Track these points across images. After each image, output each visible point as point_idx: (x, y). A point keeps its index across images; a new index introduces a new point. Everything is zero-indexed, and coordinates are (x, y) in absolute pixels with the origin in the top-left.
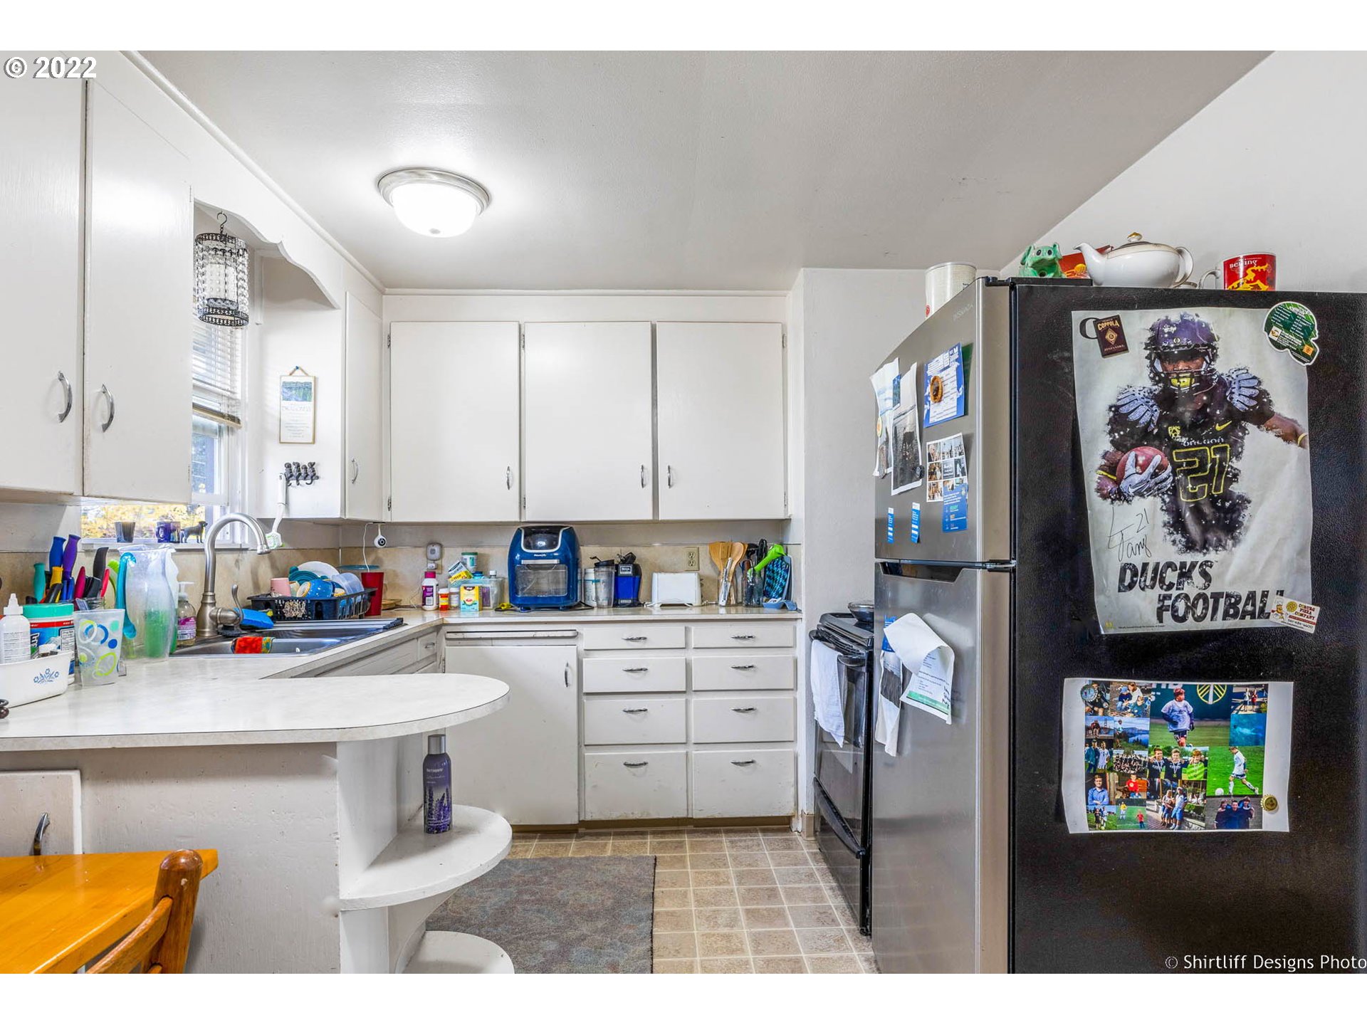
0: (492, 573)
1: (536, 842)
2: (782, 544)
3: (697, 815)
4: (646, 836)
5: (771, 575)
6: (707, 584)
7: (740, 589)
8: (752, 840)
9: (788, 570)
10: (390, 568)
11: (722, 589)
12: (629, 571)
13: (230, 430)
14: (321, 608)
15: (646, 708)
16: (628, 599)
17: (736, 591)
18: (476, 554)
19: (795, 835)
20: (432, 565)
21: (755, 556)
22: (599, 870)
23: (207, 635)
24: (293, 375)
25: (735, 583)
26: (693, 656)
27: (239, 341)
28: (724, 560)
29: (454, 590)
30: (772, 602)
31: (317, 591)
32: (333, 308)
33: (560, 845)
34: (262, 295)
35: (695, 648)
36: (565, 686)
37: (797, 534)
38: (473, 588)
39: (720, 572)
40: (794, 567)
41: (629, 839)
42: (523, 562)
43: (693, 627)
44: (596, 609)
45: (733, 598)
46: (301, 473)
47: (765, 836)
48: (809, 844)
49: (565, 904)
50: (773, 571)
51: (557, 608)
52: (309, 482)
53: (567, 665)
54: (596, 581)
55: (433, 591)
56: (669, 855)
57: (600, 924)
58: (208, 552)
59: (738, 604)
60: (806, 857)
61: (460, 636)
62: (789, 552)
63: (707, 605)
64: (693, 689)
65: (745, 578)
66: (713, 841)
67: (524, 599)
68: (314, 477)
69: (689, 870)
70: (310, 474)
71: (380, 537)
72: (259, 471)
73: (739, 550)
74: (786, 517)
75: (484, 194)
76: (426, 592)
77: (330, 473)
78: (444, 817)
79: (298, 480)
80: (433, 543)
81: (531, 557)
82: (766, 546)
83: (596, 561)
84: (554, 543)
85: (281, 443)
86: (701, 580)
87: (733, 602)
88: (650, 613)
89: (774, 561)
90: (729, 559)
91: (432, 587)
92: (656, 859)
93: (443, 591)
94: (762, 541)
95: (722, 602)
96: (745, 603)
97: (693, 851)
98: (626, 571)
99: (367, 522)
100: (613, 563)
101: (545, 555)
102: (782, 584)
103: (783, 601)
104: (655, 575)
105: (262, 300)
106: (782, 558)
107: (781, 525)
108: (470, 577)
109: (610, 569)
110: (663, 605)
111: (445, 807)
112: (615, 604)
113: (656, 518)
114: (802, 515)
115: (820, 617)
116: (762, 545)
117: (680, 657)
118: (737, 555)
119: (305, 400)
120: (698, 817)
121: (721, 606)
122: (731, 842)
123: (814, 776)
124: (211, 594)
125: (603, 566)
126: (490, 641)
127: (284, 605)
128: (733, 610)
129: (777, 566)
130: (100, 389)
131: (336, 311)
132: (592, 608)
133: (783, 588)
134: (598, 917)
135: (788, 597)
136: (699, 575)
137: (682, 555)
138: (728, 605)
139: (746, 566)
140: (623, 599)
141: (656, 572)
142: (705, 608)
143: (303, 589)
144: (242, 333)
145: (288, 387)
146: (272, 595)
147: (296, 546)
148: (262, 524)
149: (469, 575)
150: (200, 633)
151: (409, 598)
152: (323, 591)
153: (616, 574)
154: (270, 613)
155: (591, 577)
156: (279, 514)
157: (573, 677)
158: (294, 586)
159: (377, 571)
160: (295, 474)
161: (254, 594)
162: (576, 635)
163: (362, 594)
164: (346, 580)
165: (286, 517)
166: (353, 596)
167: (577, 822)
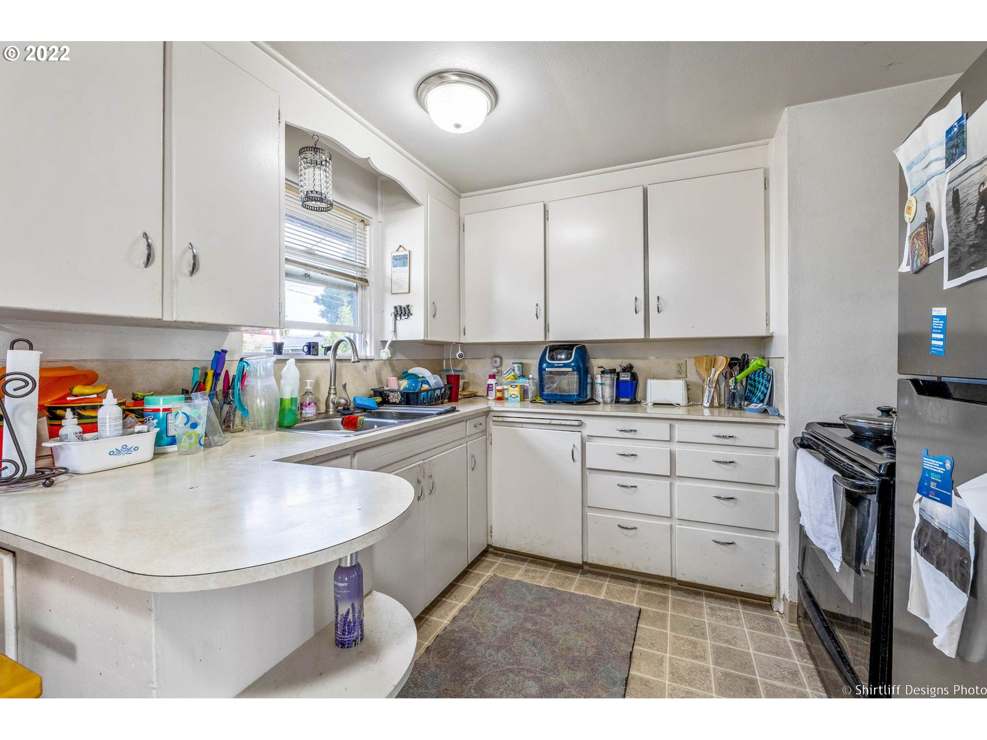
0: (531, 376)
1: (551, 571)
2: (764, 358)
3: (680, 577)
4: (636, 585)
5: (753, 383)
6: (693, 389)
7: (723, 393)
8: (732, 610)
9: (770, 379)
10: (471, 371)
11: (707, 394)
12: (628, 377)
13: (363, 287)
14: (409, 398)
15: (636, 485)
16: (627, 397)
17: (720, 395)
18: (522, 363)
19: (776, 615)
20: (494, 371)
21: (737, 368)
22: (590, 611)
23: (331, 413)
24: (399, 250)
25: (718, 388)
26: (677, 448)
27: (368, 233)
28: (708, 370)
29: (505, 387)
30: (753, 407)
31: (412, 386)
32: (419, 205)
33: (568, 578)
34: (382, 205)
35: (678, 442)
36: (572, 461)
37: (780, 349)
38: (516, 386)
39: (704, 380)
40: (776, 378)
41: (622, 585)
42: (547, 369)
43: (677, 425)
44: (602, 405)
45: (716, 401)
46: (402, 312)
47: (745, 609)
48: (791, 631)
49: (556, 643)
50: (755, 381)
51: (571, 403)
52: (406, 317)
53: (574, 446)
54: (602, 384)
55: (492, 388)
56: (653, 610)
57: (579, 675)
58: (332, 361)
59: (720, 406)
60: (788, 647)
61: (500, 419)
62: (770, 364)
63: (693, 405)
64: (677, 475)
65: (727, 385)
66: (694, 603)
67: (548, 395)
68: (409, 314)
69: (669, 632)
70: (407, 312)
71: (460, 352)
73: (722, 363)
74: (768, 335)
76: (489, 387)
77: (418, 312)
78: (349, 633)
79: (401, 317)
80: (496, 356)
81: (552, 366)
82: (748, 359)
83: (603, 369)
84: (569, 356)
85: (392, 294)
86: (688, 385)
87: (716, 403)
88: (645, 411)
89: (755, 372)
90: (713, 369)
91: (492, 385)
92: (640, 612)
93: (499, 388)
94: (744, 355)
95: (706, 404)
96: (727, 406)
97: (674, 611)
98: (625, 377)
99: (452, 343)
100: (615, 371)
101: (562, 365)
102: (763, 392)
103: (763, 407)
104: (649, 381)
105: (382, 208)
106: (764, 369)
107: (763, 342)
108: (517, 379)
109: (612, 376)
110: (654, 404)
111: (350, 622)
112: (617, 401)
113: (647, 337)
114: (785, 332)
115: (806, 425)
116: (744, 360)
117: (666, 448)
118: (720, 366)
119: (404, 266)
120: (680, 579)
121: (705, 407)
122: (712, 609)
123: (798, 571)
124: (334, 387)
125: (607, 373)
126: (521, 424)
127: (389, 394)
128: (716, 411)
129: (759, 376)
131: (421, 207)
132: (599, 403)
133: (765, 395)
134: (578, 666)
135: (770, 403)
136: (686, 381)
137: (672, 365)
138: (712, 406)
139: (728, 375)
140: (623, 398)
141: (650, 379)
142: (691, 408)
143: (404, 384)
144: (370, 228)
145: (395, 258)
146: (386, 388)
147: (404, 358)
148: (379, 343)
149: (516, 377)
150: (327, 411)
151: (481, 391)
152: (416, 385)
153: (618, 379)
154: (379, 399)
155: (599, 381)
156: (390, 338)
157: (578, 456)
158: (401, 382)
159: (457, 374)
160: (399, 312)
161: (375, 385)
162: (581, 425)
163: (441, 389)
164: (434, 380)
165: (394, 339)
166: (434, 390)
167: (581, 563)
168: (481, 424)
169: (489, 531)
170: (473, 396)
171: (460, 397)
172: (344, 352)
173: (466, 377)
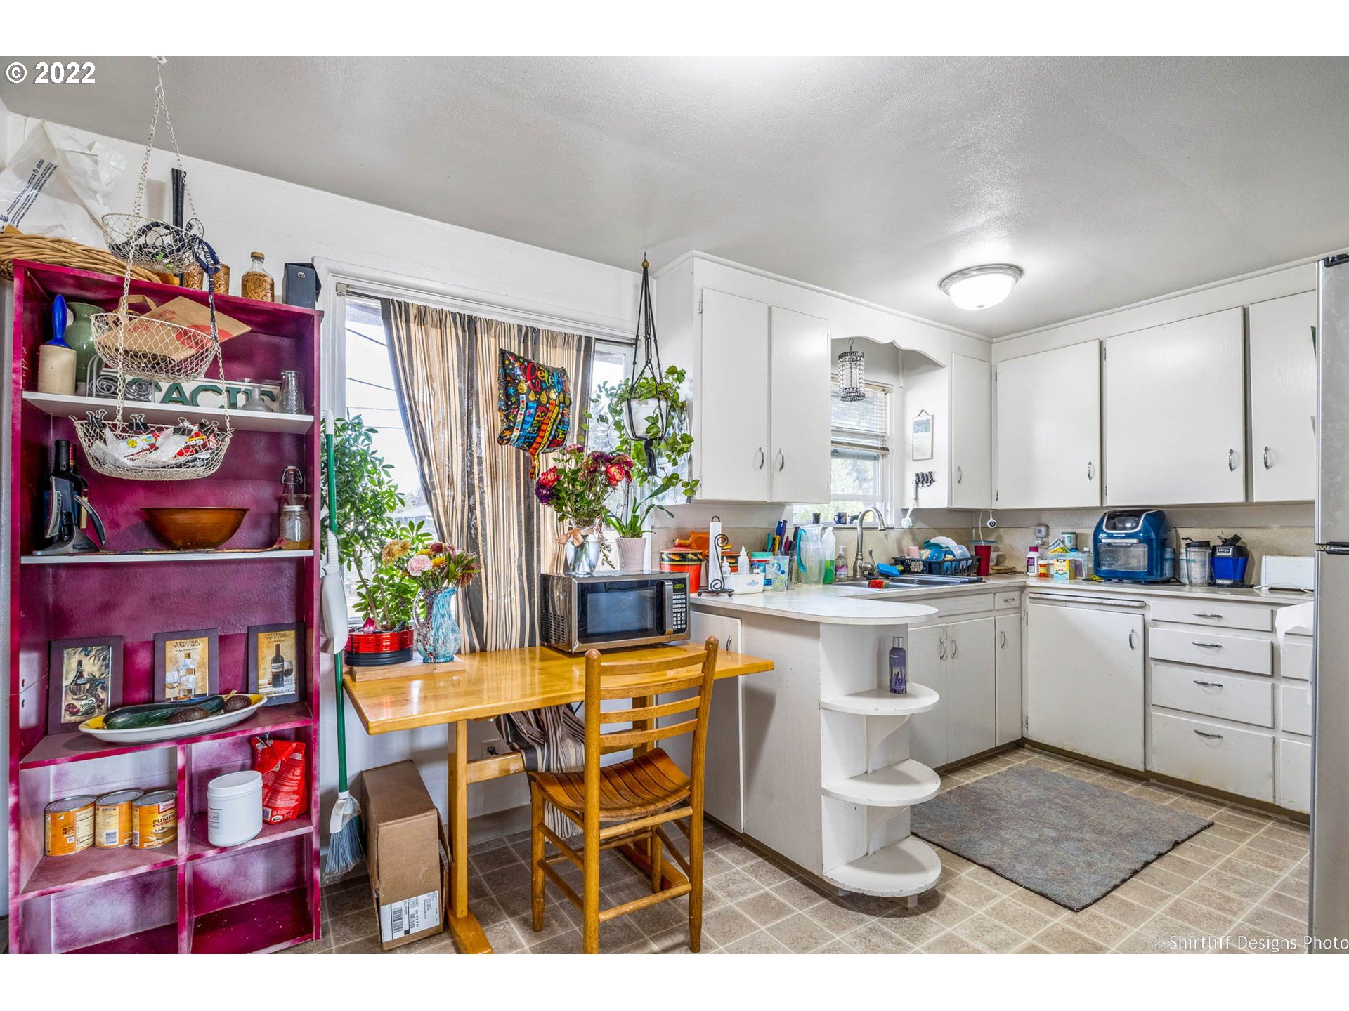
0: (1086, 549)
1: (1102, 775)
10: (1008, 543)
12: (1232, 552)
13: (884, 456)
14: (931, 567)
15: (1221, 684)
16: (1229, 579)
18: (1075, 533)
20: (1037, 542)
22: (1141, 809)
23: (858, 575)
24: (921, 415)
26: (1281, 641)
27: (888, 401)
29: (1051, 562)
31: (935, 556)
32: (942, 367)
33: (1123, 784)
34: (903, 369)
36: (1130, 648)
38: (1065, 561)
42: (1103, 541)
44: (1187, 586)
46: (925, 479)
49: (1087, 817)
51: (1140, 583)
52: (929, 484)
53: (1133, 631)
54: (1189, 560)
55: (1034, 562)
56: (1229, 826)
58: (859, 529)
61: (1038, 596)
64: (1281, 675)
67: (1105, 572)
68: (932, 481)
69: (1243, 845)
70: (930, 479)
71: (991, 520)
72: (902, 479)
75: (1017, 271)
76: (1030, 562)
77: (942, 478)
79: (923, 484)
80: (1040, 525)
81: (1111, 536)
83: (1189, 541)
84: (1136, 524)
85: (914, 461)
91: (1034, 558)
92: (1211, 824)
93: (1042, 562)
98: (1226, 552)
99: (982, 510)
100: (1210, 544)
101: (1124, 535)
104: (1264, 557)
105: (903, 372)
108: (1067, 552)
109: (1206, 550)
110: (1271, 589)
112: (1212, 583)
113: (1249, 501)
117: (1265, 640)
119: (926, 431)
124: (861, 554)
125: (1194, 546)
126: (1064, 603)
127: (911, 563)
130: (778, 451)
131: (943, 369)
132: (1182, 583)
134: (1107, 834)
140: (1221, 579)
141: (1269, 555)
143: (926, 554)
144: (891, 396)
145: (917, 424)
146: (907, 557)
147: (926, 527)
148: (901, 512)
149: (1065, 550)
150: (855, 575)
151: (1021, 567)
152: (940, 555)
153: (1213, 554)
154: (901, 568)
155: (1183, 556)
156: (911, 506)
157: (1138, 642)
158: (922, 552)
159: (989, 544)
160: (921, 479)
161: (897, 556)
162: (1143, 606)
163: (967, 560)
164: (959, 550)
165: (916, 507)
166: (960, 561)
167: (1142, 770)
168: (1013, 599)
169: (1024, 722)
170: (1011, 571)
171: (991, 571)
172: (870, 519)
173: (1001, 549)
